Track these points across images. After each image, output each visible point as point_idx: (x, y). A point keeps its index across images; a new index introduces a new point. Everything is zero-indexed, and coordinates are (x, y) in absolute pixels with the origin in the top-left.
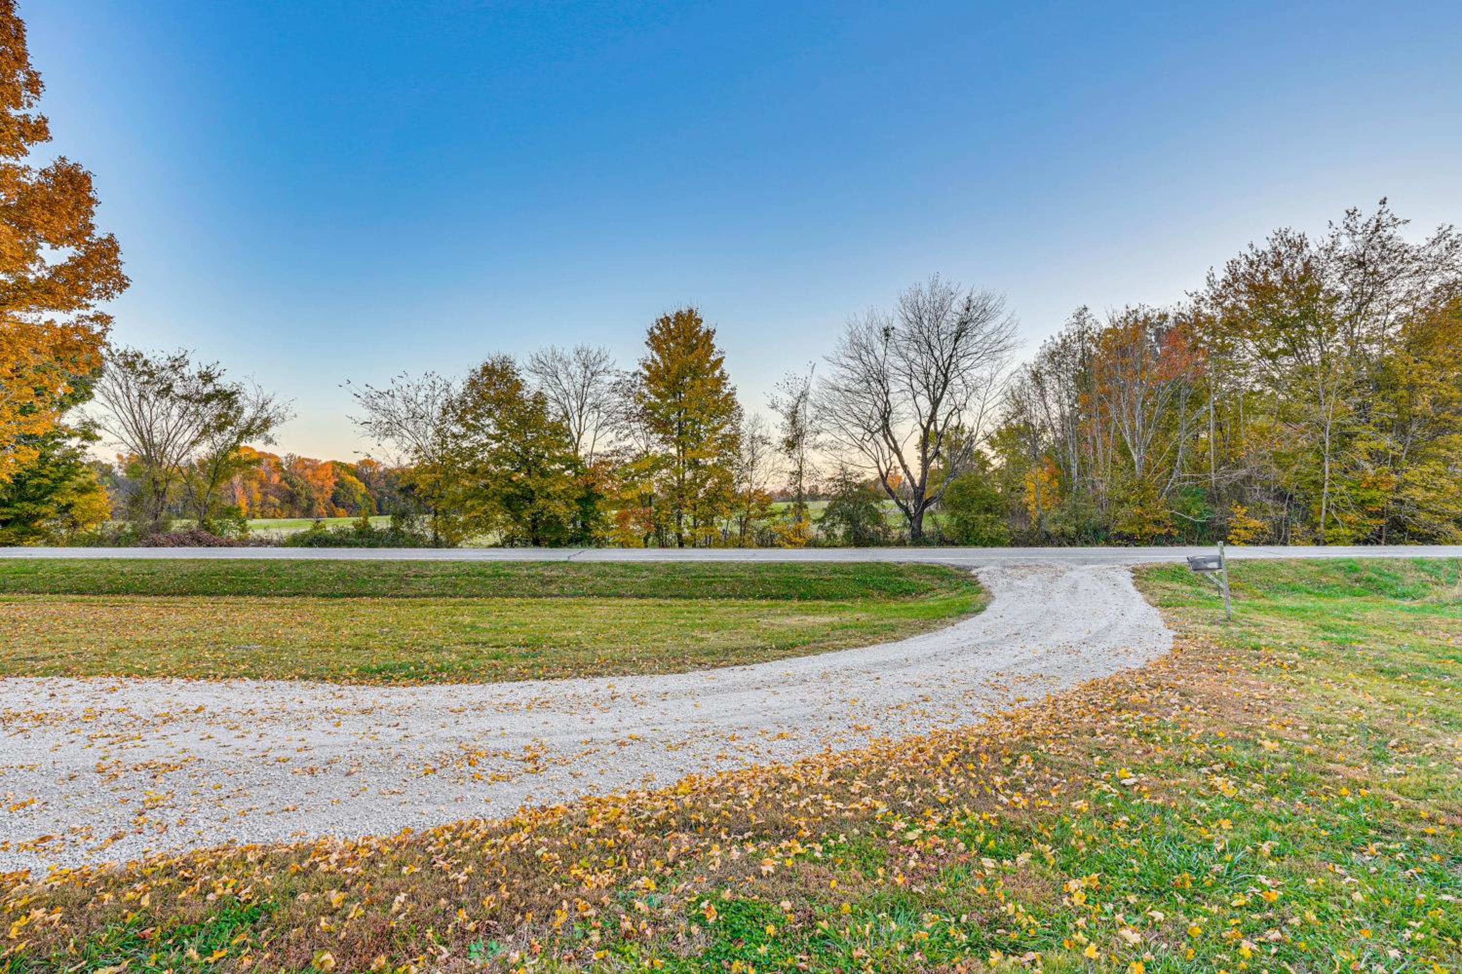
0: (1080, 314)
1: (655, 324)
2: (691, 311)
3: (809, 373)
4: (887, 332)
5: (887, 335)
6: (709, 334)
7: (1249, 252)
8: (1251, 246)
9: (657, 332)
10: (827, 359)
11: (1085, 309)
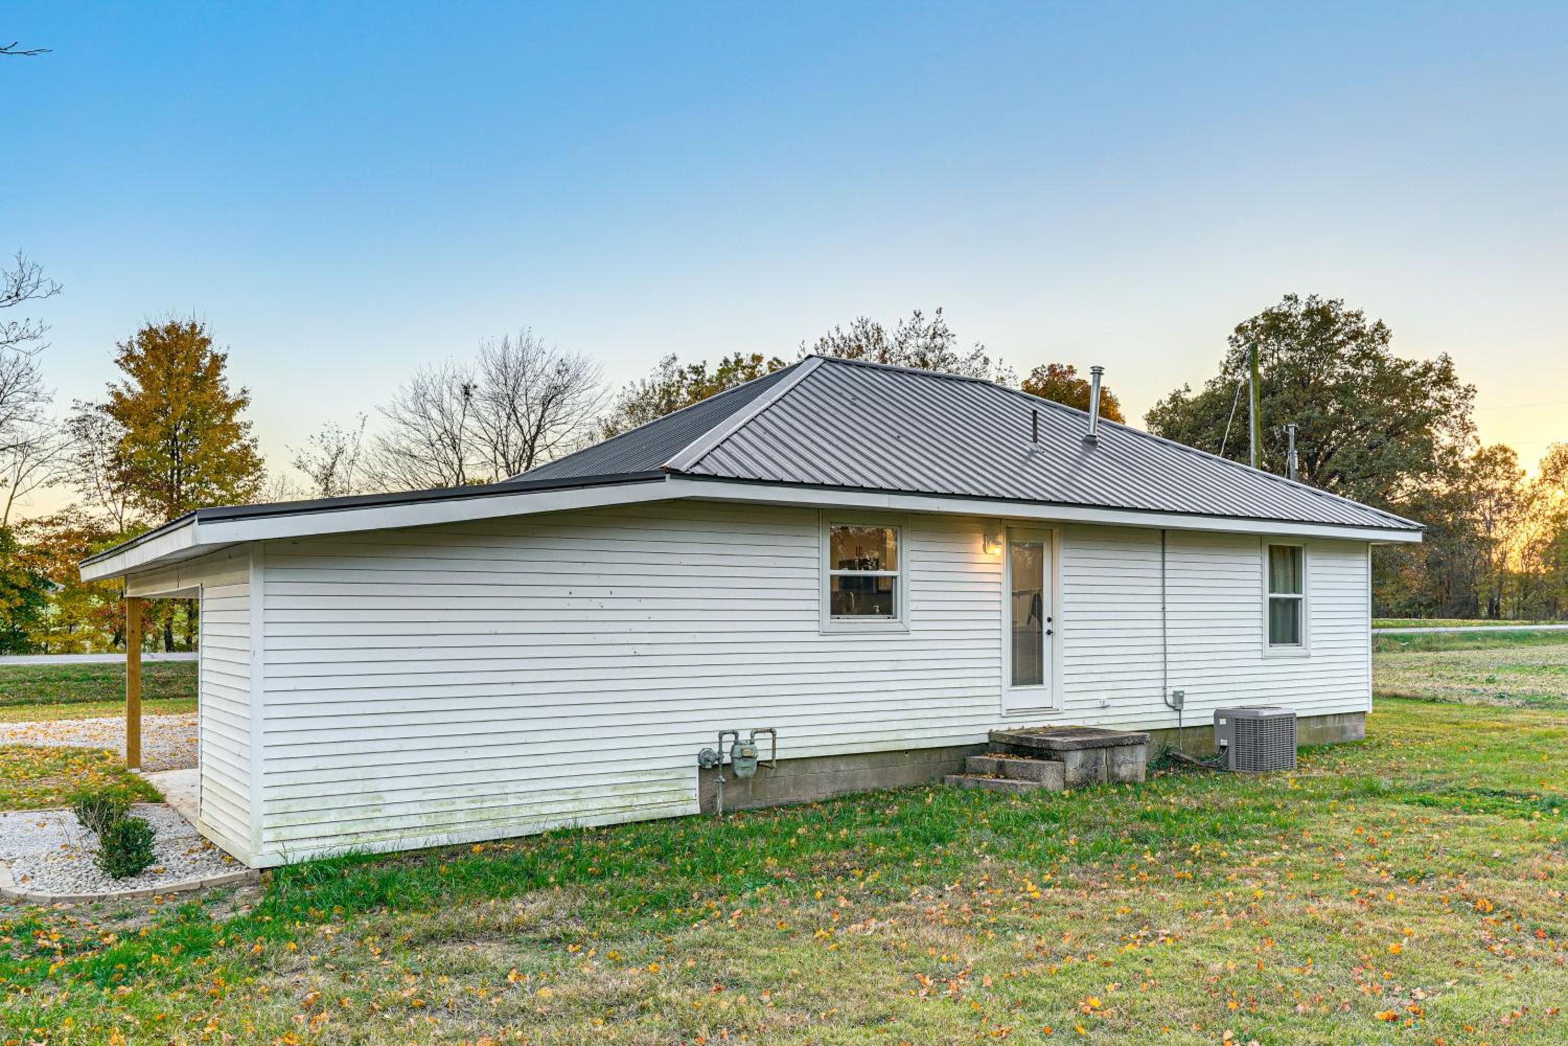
0: (668, 363)
1: (136, 338)
2: (193, 326)
3: (358, 429)
4: (466, 391)
5: (467, 393)
6: (218, 362)
7: (834, 334)
8: (838, 329)
9: (139, 351)
10: (381, 409)
11: (675, 359)
